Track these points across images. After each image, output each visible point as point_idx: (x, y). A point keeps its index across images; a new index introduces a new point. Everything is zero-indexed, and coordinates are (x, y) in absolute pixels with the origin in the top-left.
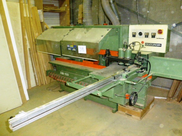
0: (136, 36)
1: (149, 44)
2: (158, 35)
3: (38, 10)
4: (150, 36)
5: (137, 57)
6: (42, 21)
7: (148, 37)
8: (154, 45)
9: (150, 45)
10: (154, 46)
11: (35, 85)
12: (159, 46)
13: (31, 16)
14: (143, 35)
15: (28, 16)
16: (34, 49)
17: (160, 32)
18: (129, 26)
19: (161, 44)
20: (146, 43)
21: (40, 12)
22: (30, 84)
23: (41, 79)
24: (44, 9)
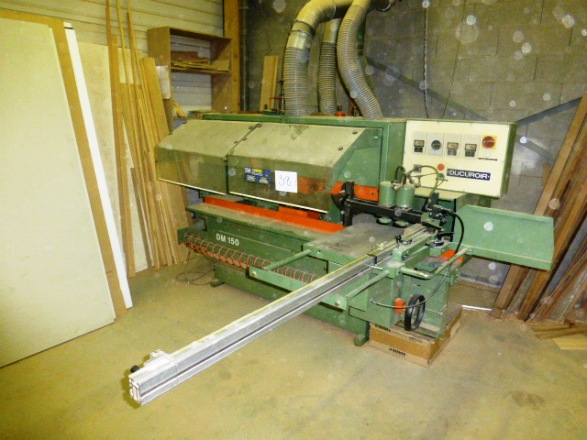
0: (424, 149)
1: (457, 171)
2: (481, 151)
3: (157, 65)
4: (461, 151)
5: (429, 207)
6: (168, 97)
7: (455, 154)
8: (470, 175)
9: (459, 173)
10: (472, 177)
11: (146, 267)
12: (484, 179)
13: (138, 83)
14: (444, 149)
15: (131, 81)
16: (144, 171)
17: (489, 142)
18: (405, 123)
19: (489, 174)
20: (449, 170)
21: (162, 71)
22: (133, 265)
23: (162, 250)
24: (172, 64)
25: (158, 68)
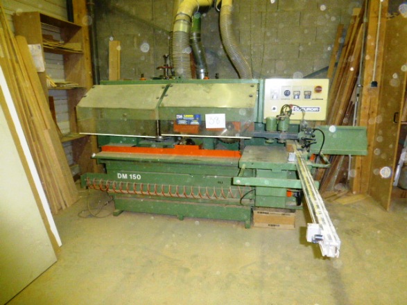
4: (302, 96)
6: (42, 70)
7: (298, 98)
12: (316, 111)
14: (291, 95)
17: (318, 89)
18: (264, 81)
19: (319, 108)
21: (34, 48)
25: (30, 46)
